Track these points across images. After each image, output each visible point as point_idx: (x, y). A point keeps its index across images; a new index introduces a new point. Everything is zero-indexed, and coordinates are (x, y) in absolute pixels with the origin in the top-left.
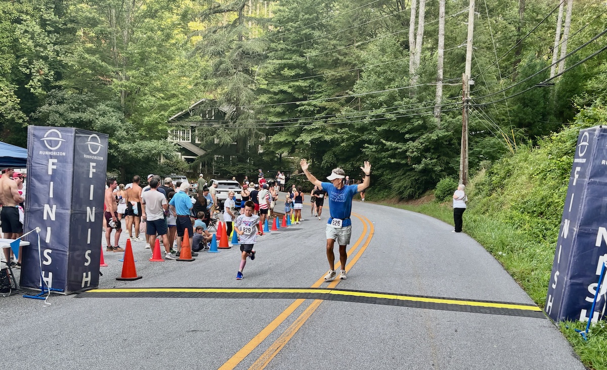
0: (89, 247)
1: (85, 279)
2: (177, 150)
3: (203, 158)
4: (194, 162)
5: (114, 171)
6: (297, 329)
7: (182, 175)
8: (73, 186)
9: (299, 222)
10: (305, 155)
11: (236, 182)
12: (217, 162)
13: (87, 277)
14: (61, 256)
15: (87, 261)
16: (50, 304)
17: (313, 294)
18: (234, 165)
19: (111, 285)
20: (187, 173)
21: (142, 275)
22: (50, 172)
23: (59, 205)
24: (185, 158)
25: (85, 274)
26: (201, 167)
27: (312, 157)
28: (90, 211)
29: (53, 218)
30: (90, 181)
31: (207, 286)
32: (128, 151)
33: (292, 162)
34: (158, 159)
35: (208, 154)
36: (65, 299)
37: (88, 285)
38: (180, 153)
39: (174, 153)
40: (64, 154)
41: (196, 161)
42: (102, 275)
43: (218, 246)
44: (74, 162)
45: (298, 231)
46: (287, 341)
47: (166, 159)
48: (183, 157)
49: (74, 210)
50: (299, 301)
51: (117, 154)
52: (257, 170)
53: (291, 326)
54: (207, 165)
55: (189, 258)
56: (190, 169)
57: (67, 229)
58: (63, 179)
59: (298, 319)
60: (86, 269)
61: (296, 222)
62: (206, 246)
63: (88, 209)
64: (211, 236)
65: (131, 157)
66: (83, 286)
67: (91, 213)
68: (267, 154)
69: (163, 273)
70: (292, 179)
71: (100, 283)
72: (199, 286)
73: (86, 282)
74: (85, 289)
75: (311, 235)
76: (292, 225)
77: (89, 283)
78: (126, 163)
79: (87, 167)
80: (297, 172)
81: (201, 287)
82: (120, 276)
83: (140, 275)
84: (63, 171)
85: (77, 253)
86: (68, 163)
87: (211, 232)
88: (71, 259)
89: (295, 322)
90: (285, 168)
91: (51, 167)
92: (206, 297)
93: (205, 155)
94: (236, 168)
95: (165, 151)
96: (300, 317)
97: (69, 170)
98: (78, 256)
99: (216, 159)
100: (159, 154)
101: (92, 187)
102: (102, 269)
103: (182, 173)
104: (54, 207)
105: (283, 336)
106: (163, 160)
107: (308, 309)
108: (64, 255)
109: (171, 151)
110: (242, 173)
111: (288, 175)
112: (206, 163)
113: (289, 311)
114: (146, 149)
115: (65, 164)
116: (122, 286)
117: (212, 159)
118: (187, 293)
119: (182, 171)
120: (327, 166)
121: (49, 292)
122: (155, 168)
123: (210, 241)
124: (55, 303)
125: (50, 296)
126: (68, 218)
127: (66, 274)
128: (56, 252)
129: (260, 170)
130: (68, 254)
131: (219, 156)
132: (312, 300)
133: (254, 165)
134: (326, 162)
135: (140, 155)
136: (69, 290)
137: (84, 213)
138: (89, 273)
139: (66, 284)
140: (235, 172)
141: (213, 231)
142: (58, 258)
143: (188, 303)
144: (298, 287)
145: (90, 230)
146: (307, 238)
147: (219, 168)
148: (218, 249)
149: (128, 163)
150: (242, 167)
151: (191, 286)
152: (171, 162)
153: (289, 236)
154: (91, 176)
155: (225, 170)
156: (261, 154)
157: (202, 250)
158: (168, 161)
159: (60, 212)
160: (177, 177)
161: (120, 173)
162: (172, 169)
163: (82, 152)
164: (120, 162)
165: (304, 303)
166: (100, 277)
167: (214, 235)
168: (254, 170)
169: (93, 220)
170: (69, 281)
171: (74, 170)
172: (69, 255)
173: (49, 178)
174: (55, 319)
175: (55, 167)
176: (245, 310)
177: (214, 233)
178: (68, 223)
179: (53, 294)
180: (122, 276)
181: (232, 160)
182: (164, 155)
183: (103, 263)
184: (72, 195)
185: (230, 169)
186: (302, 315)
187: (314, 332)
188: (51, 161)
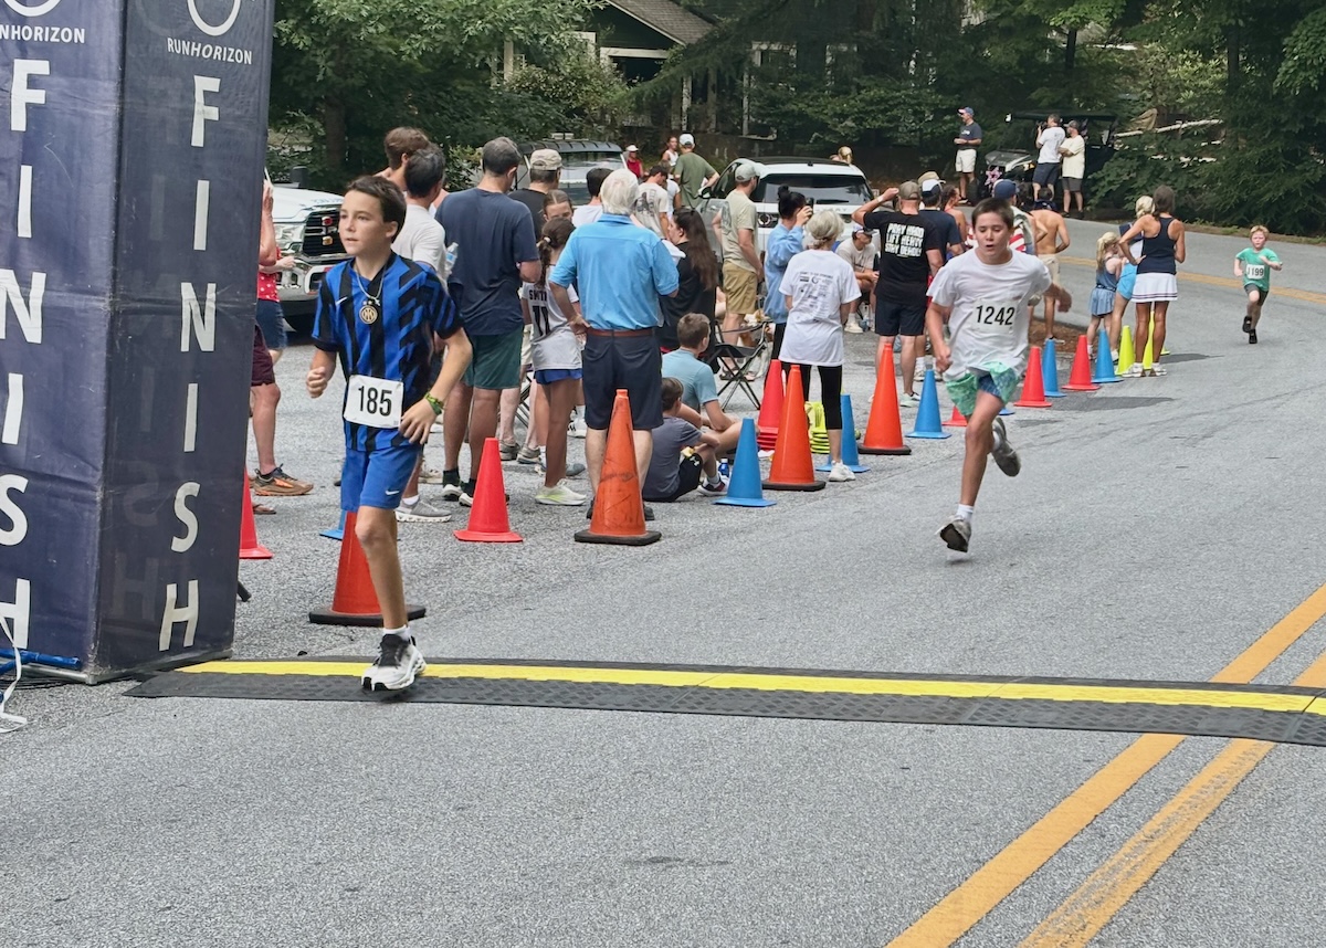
0: (194, 466)
1: (172, 615)
2: (579, 18)
3: (700, 59)
4: (658, 78)
5: (293, 121)
6: (1143, 875)
7: (600, 137)
8: (118, 186)
9: (1157, 368)
10: (1196, 34)
11: (854, 171)
12: (762, 76)
13: (181, 602)
14: (68, 504)
15: (181, 530)
16: (23, 720)
17: (1225, 713)
18: (841, 91)
19: (288, 645)
20: (623, 129)
21: (425, 602)
22: (19, 122)
23: (57, 274)
24: (615, 59)
25: (171, 590)
26: (686, 102)
27: (1231, 40)
28: (195, 303)
29: (33, 332)
30: (195, 163)
31: (716, 662)
32: (356, 27)
33: (1128, 72)
34: (492, 63)
35: (724, 37)
36: (89, 702)
37: (188, 642)
38: (591, 36)
39: (565, 36)
40: (80, 35)
41: (664, 73)
42: (245, 597)
43: (765, 476)
44: (123, 74)
45: (1151, 409)
46: (1092, 930)
47: (530, 62)
48: (604, 51)
49: (123, 297)
50: (1151, 747)
51: (307, 40)
52: (954, 111)
53: (1115, 859)
54: (718, 89)
55: (629, 529)
56: (638, 111)
57: (94, 386)
58: (77, 153)
59: (1149, 828)
60: (178, 569)
61: (1138, 368)
62: (711, 475)
63: (187, 291)
64: (735, 429)
65: (370, 53)
66: (164, 644)
67: (197, 311)
68: (1008, 32)
69: (517, 595)
70: (1123, 154)
71: (238, 633)
72: (681, 660)
73: (178, 629)
74: (173, 659)
75: (1215, 430)
76: (1120, 381)
77: (191, 630)
78: (350, 81)
79: (182, 98)
80: (1148, 119)
81: (690, 661)
82: (325, 605)
83: (415, 601)
84: (75, 113)
85: (139, 493)
86: (95, 77)
87: (734, 409)
88: (113, 518)
89: (1131, 843)
90: (1089, 101)
91: (22, 97)
92: (711, 712)
93: (710, 42)
94: (852, 103)
95: (524, 23)
96: (1158, 819)
97: (103, 110)
98: (142, 507)
99: (757, 60)
100: (496, 41)
101: (203, 187)
102: (247, 573)
103: (602, 128)
104: (39, 280)
105: (1075, 904)
106: (512, 71)
107: (1197, 782)
108: (84, 500)
109: (552, 26)
110: (879, 131)
111: (1105, 135)
112: (713, 80)
113: (1103, 787)
114: (439, 14)
115: (84, 81)
116: (338, 651)
117: (740, 61)
118: (626, 688)
119: (599, 123)
120: (1306, 86)
121: (19, 667)
122: (476, 107)
123: (729, 451)
124: (46, 718)
125: (20, 685)
126: (98, 334)
127: (93, 590)
128: (48, 485)
129: (965, 113)
130: (99, 496)
131: (775, 47)
132: (1216, 740)
133: (940, 86)
134: (1302, 65)
135: (412, 47)
136: (102, 660)
137: (168, 312)
138: (193, 586)
139: (91, 635)
140: (849, 123)
141: (742, 408)
142: (55, 515)
143: (632, 735)
144: (1149, 676)
145: (193, 388)
146: (1192, 442)
147: (773, 102)
148: (766, 493)
149: (357, 81)
150: (882, 100)
151: (642, 660)
152: (553, 79)
153: (1104, 435)
154: (198, 139)
155: (802, 115)
156: (976, 33)
157: (692, 494)
158: (538, 73)
159: (64, 303)
160: (581, 149)
161: (322, 132)
162: (554, 112)
163: (154, 28)
164: (320, 77)
165: (1178, 754)
166: (241, 607)
167: (748, 423)
168: (939, 113)
169: (207, 343)
170: (103, 621)
171: (122, 109)
172: (104, 501)
173: (15, 149)
174: (43, 789)
175: (38, 97)
176: (897, 778)
177: (747, 415)
178: (97, 357)
179: (34, 680)
180: (338, 604)
181: (833, 66)
182: (518, 45)
183: (253, 545)
184: (116, 228)
185: (825, 107)
186: (1169, 809)
187: (1225, 893)
188: (23, 68)
